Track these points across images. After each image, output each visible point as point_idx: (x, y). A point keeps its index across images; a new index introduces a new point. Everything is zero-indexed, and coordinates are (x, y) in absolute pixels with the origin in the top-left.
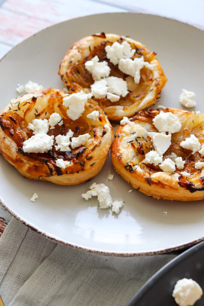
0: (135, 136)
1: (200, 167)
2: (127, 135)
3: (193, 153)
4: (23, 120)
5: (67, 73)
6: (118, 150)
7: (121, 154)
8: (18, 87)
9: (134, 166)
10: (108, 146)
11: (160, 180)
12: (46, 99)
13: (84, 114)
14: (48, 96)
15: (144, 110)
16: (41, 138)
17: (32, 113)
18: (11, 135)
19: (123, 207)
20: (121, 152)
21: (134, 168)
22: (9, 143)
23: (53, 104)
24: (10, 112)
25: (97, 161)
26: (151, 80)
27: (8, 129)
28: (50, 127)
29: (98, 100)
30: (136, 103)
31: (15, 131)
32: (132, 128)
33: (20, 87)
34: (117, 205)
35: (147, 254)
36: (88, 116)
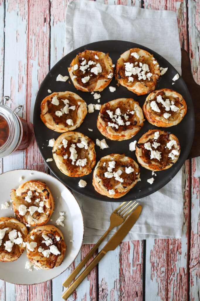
0: (34, 219)
1: (38, 193)
2: (35, 222)
3: (32, 197)
4: (47, 261)
5: (17, 257)
6: (43, 223)
7: (44, 221)
8: (30, 271)
9: (47, 215)
10: (43, 227)
11: (49, 205)
12: (34, 258)
13: (33, 241)
14: (32, 257)
15: (19, 221)
16: (52, 250)
17: (42, 259)
18: (56, 261)
19: (61, 212)
20: (43, 222)
21: (48, 215)
22: (59, 260)
23: (35, 254)
24: (47, 266)
25: (51, 228)
26: (5, 223)
27: (54, 263)
28: (44, 250)
29: (23, 239)
30: (18, 224)
31: (53, 261)
32: (31, 222)
33: (30, 270)
34: (61, 214)
35: (76, 199)
36: (33, 239)
